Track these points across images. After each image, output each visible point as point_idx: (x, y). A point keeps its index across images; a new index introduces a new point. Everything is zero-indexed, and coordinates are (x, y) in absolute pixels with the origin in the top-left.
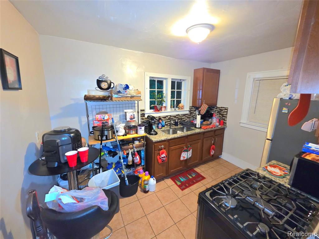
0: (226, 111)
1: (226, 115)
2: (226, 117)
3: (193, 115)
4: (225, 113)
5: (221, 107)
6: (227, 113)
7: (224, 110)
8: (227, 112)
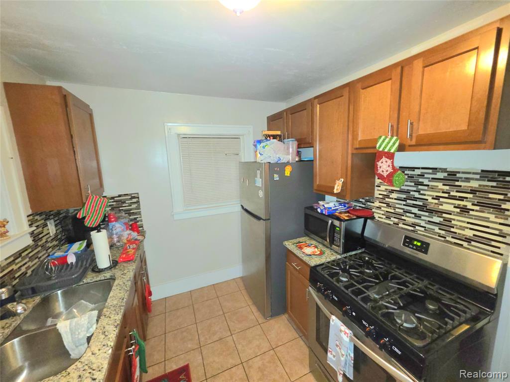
0: (134, 200)
1: (138, 208)
2: (139, 213)
3: (44, 240)
4: (134, 206)
5: (120, 196)
6: (139, 205)
7: (128, 200)
8: (138, 202)
